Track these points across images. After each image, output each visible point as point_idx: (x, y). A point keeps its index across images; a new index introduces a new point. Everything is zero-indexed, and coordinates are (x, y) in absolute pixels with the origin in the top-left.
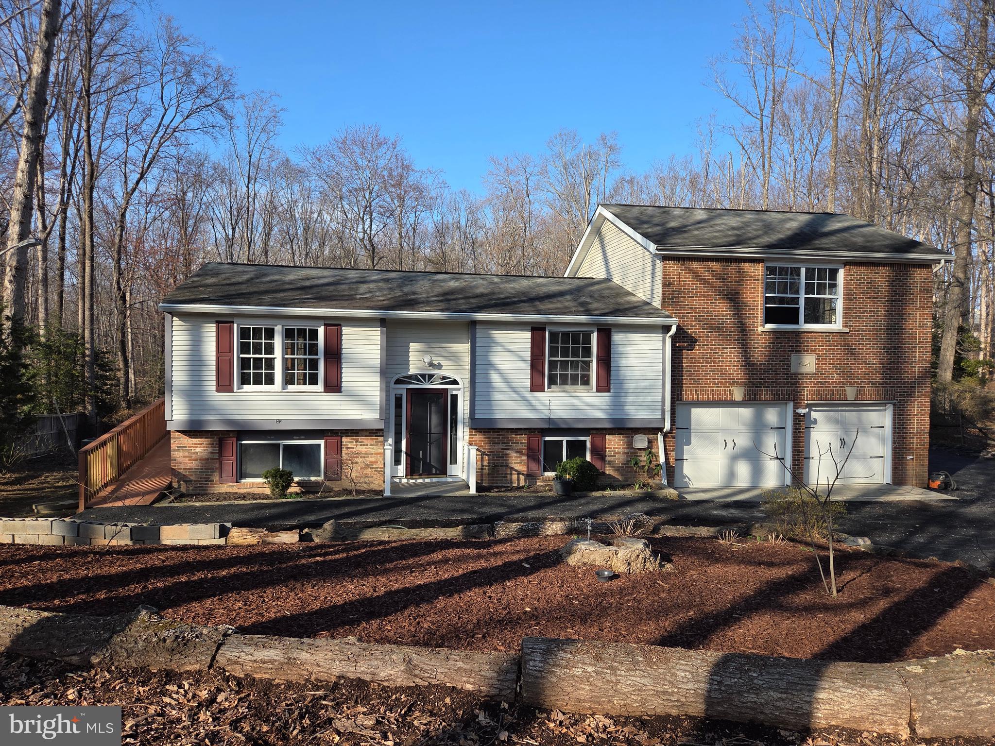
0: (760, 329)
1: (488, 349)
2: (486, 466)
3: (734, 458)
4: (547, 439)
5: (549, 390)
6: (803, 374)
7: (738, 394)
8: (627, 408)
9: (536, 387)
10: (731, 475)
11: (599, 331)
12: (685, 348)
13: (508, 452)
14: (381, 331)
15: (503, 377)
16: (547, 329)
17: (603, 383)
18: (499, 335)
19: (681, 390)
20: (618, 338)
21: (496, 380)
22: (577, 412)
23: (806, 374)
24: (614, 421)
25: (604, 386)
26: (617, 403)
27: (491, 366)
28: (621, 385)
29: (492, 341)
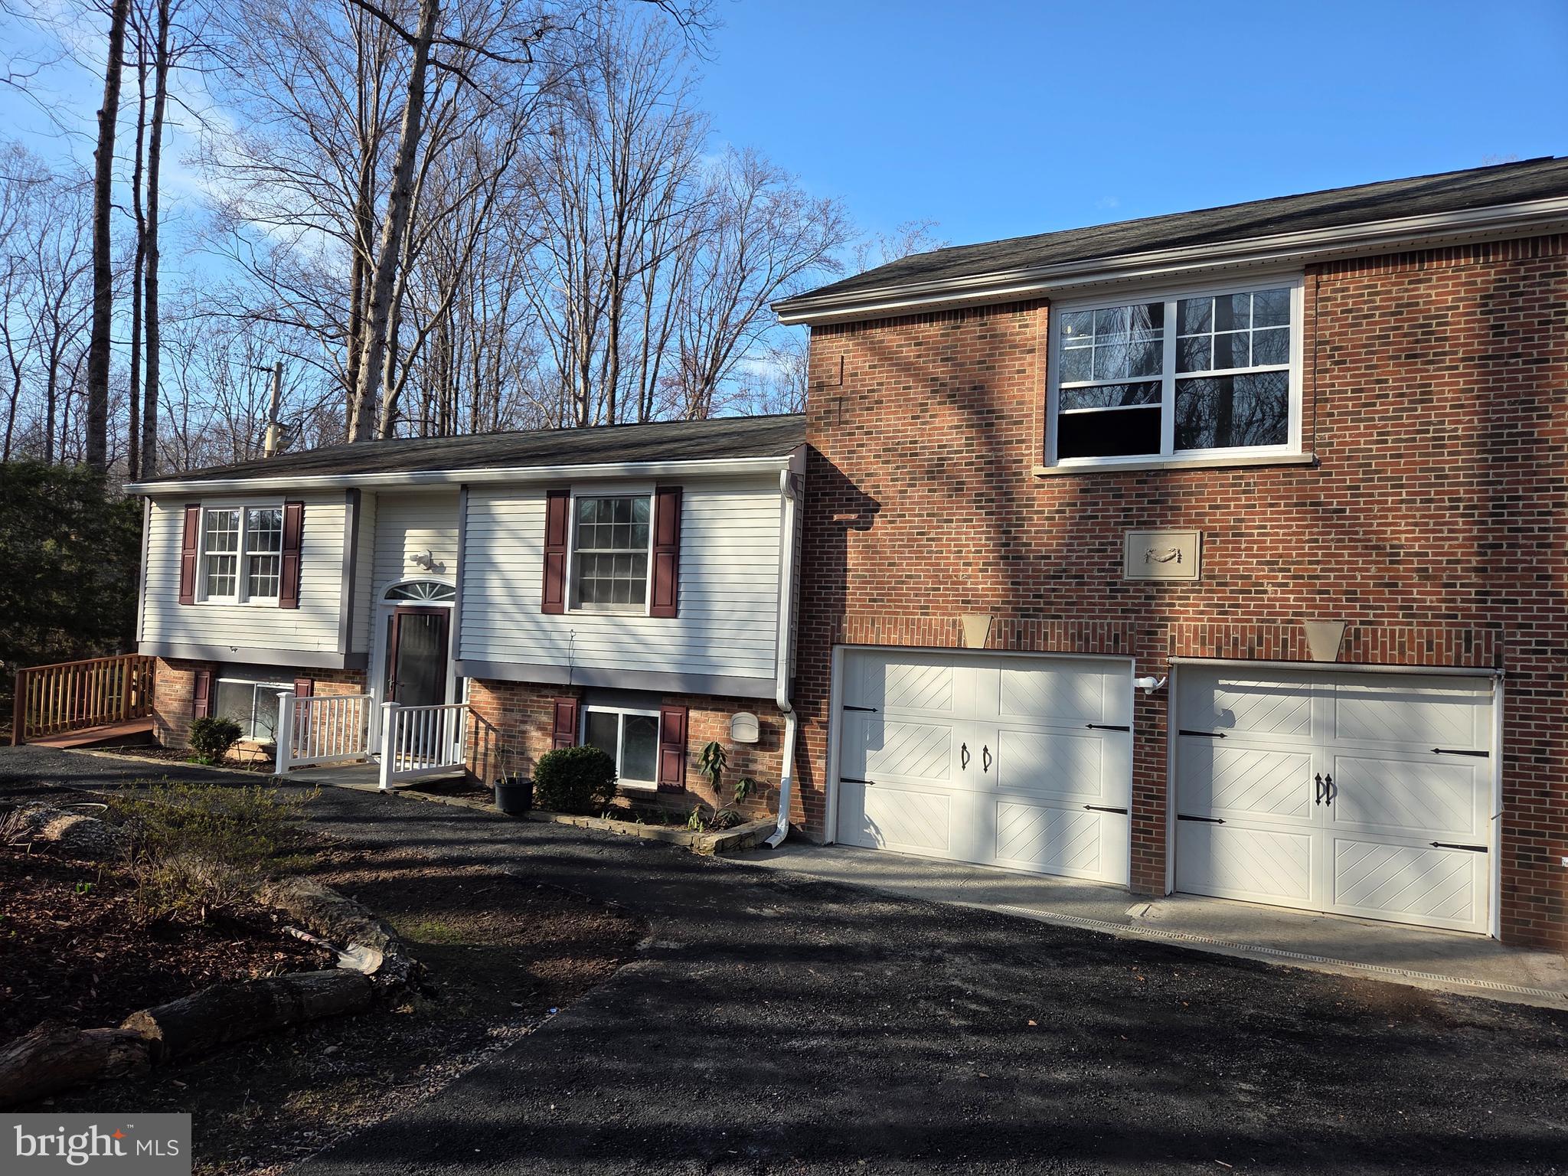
0: (1039, 469)
1: (487, 535)
2: (491, 750)
3: (995, 793)
4: (592, 709)
5: (573, 611)
6: (1161, 583)
7: (976, 631)
8: (712, 652)
9: (551, 605)
10: (989, 833)
11: (658, 493)
12: (851, 524)
13: (527, 727)
14: (347, 510)
15: (509, 586)
16: (572, 494)
17: (663, 598)
18: (504, 508)
19: (840, 618)
20: (696, 504)
21: (496, 590)
22: (628, 656)
23: (1171, 583)
24: (686, 677)
25: (667, 606)
26: (697, 640)
27: (490, 564)
28: (702, 604)
29: (491, 519)
